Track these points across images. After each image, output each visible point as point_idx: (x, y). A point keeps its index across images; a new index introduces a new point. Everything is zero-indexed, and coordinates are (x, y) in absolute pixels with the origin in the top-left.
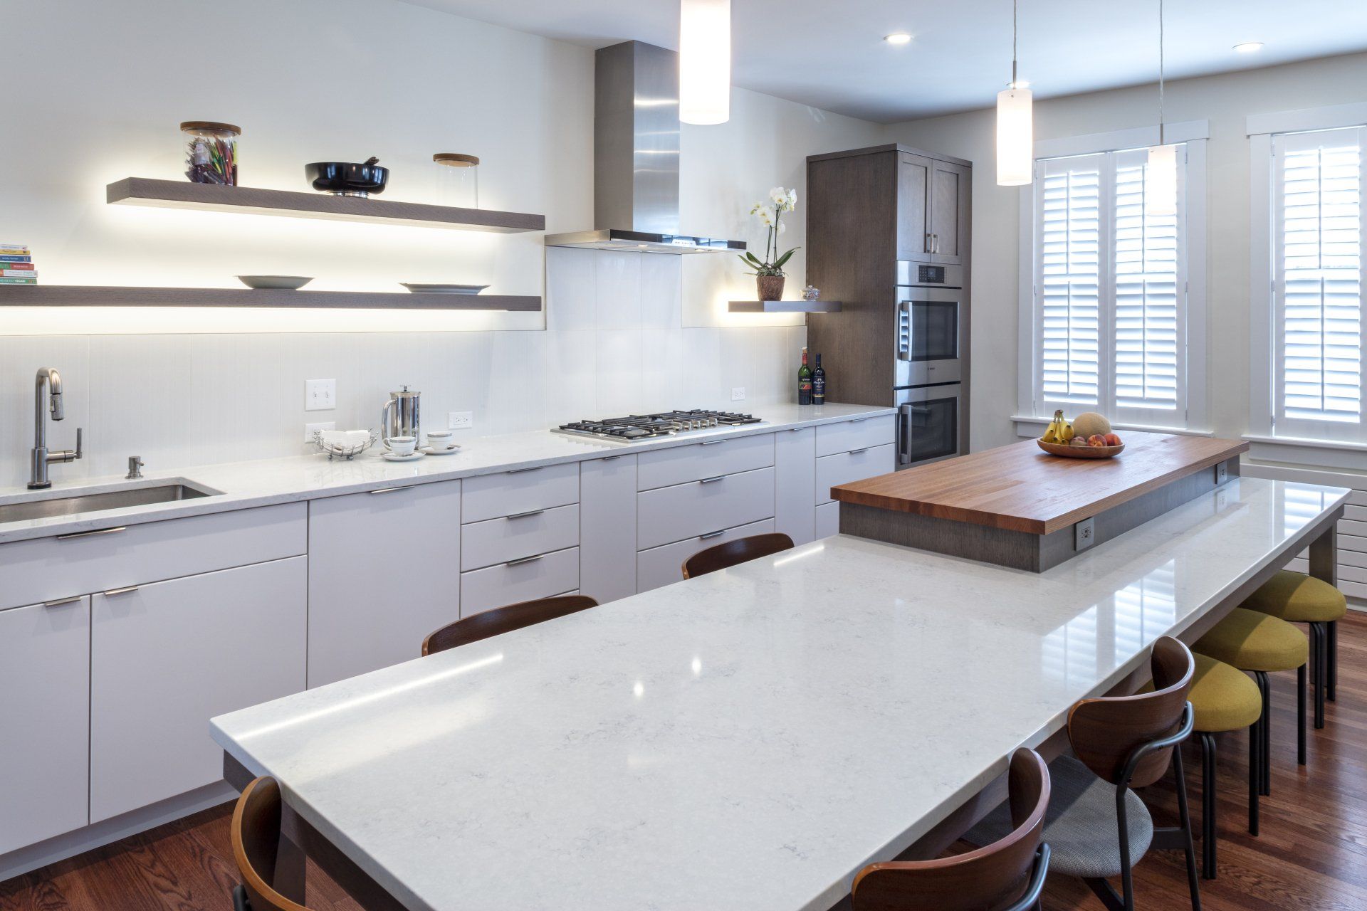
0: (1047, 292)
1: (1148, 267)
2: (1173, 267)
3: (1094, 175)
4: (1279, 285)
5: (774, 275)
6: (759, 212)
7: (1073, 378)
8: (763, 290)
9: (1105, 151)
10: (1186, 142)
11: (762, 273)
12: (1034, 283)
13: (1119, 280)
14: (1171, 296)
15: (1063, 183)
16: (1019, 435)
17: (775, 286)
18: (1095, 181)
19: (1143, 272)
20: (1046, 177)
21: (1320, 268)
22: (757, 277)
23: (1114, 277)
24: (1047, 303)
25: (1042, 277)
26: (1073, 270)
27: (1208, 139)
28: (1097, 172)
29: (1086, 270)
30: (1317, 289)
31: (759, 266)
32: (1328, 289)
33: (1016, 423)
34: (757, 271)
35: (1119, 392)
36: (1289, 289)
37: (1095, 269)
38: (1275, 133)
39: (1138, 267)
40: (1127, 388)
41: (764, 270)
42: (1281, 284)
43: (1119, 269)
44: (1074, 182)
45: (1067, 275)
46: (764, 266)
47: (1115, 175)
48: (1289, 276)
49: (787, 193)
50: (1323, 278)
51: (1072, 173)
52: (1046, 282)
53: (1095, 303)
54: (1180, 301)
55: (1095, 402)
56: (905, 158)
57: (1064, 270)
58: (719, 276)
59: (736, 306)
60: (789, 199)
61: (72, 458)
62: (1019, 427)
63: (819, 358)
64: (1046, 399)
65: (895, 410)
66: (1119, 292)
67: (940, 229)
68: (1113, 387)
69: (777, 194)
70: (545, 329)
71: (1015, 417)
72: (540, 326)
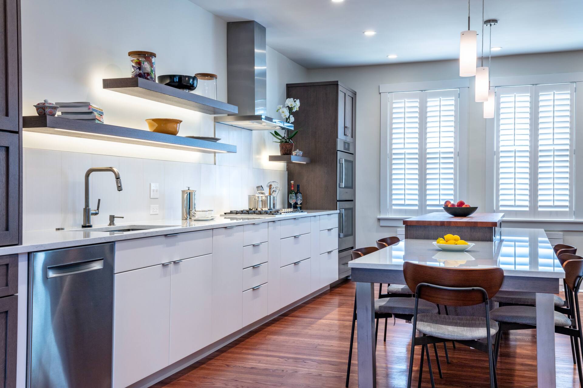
0: (394, 157)
1: (442, 145)
2: (452, 145)
3: (417, 101)
5: (288, 142)
6: (281, 111)
7: (407, 197)
8: (283, 150)
9: (422, 91)
10: (459, 88)
11: (282, 141)
12: (388, 152)
13: (428, 151)
14: (451, 158)
15: (402, 105)
16: (381, 225)
17: (289, 148)
18: (417, 104)
19: (440, 147)
20: (394, 101)
21: (514, 145)
22: (280, 143)
23: (426, 149)
24: (394, 162)
25: (391, 149)
26: (407, 146)
27: (468, 87)
28: (418, 100)
29: (413, 146)
30: (513, 154)
31: (280, 138)
32: (517, 154)
33: (379, 220)
34: (279, 141)
35: (428, 203)
36: (501, 154)
37: (417, 146)
38: (497, 86)
39: (437, 145)
40: (432, 200)
41: (283, 140)
42: (498, 152)
43: (428, 146)
44: (408, 105)
45: (404, 148)
46: (283, 138)
47: (427, 102)
48: (501, 149)
49: (295, 101)
50: (515, 150)
51: (406, 100)
52: (394, 151)
53: (417, 161)
54: (455, 160)
55: (417, 208)
56: (340, 88)
57: (402, 146)
58: (262, 143)
59: (273, 158)
60: (296, 105)
61: (96, 214)
62: (381, 222)
63: (298, 186)
64: (394, 207)
65: (338, 211)
66: (428, 156)
67: (349, 124)
68: (426, 200)
69: (290, 102)
70: (215, 164)
71: (379, 217)
72: (213, 162)
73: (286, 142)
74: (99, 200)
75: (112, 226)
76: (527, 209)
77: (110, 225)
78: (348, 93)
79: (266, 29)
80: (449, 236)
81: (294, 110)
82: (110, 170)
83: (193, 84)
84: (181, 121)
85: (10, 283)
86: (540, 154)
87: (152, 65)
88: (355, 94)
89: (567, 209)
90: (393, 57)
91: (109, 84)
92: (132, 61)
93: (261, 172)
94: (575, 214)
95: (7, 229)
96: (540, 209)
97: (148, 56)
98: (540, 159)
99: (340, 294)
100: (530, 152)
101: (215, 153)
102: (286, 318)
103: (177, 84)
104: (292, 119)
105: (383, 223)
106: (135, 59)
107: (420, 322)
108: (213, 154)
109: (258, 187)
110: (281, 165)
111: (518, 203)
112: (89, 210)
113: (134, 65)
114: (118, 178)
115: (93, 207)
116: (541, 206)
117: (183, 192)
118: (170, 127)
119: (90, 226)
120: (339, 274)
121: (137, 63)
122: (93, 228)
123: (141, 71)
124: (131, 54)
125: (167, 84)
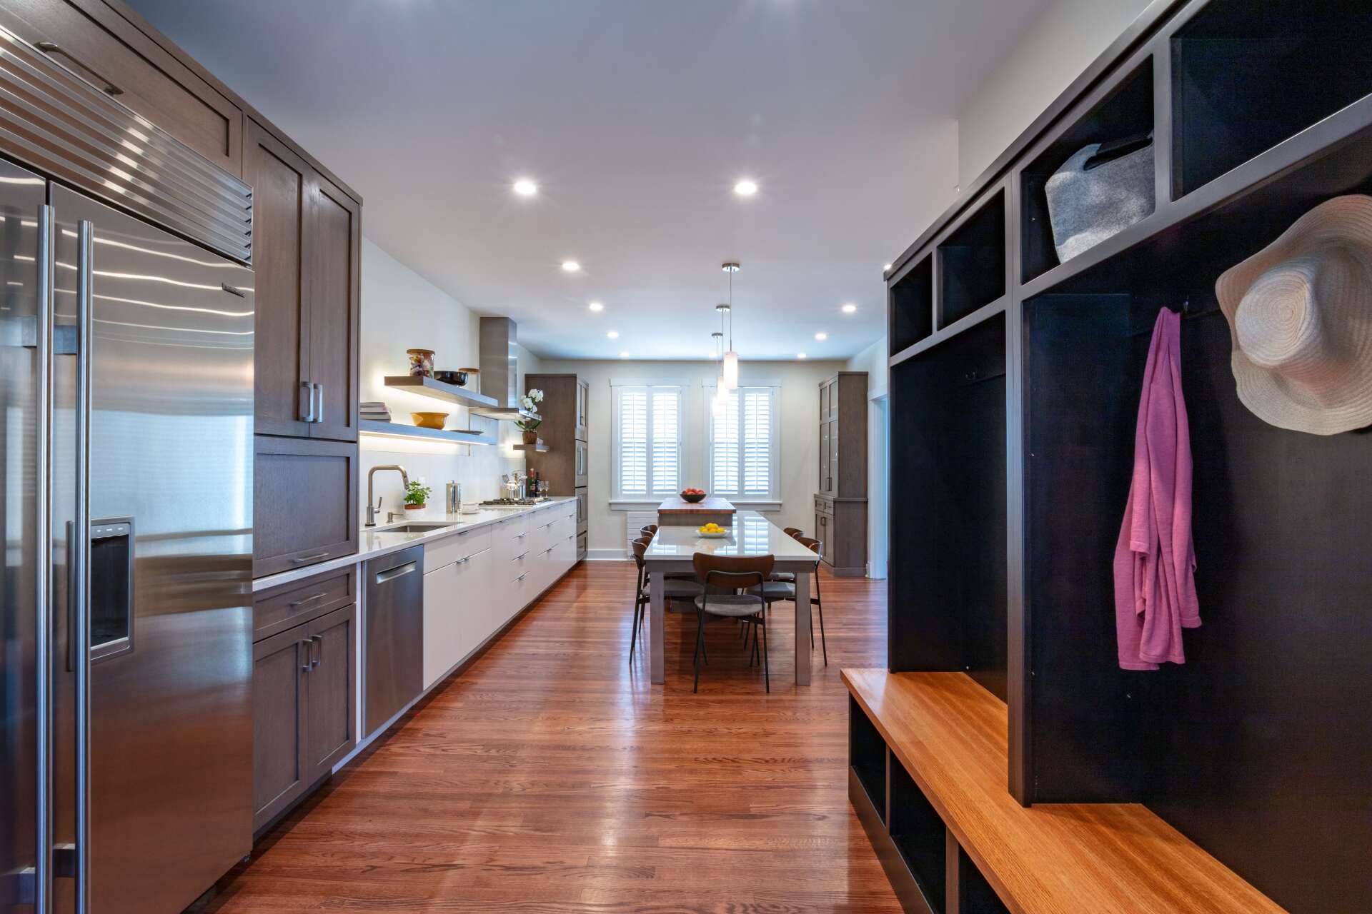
0: (624, 445)
1: (667, 436)
2: (675, 436)
3: (645, 396)
4: (712, 444)
5: (533, 432)
7: (636, 483)
9: (649, 386)
10: (680, 386)
11: (526, 431)
12: (619, 441)
13: (655, 441)
14: (675, 448)
15: (632, 398)
16: (612, 509)
18: (645, 398)
19: (664, 437)
20: (624, 394)
21: (726, 438)
22: (523, 433)
23: (652, 440)
24: (624, 450)
25: (621, 439)
26: (635, 435)
27: (689, 386)
29: (641, 436)
30: (725, 446)
31: (524, 428)
32: (729, 446)
33: (610, 504)
35: (655, 488)
36: (716, 446)
37: (644, 436)
39: (662, 436)
40: (658, 485)
43: (654, 436)
44: (636, 398)
46: (527, 428)
47: (654, 397)
48: (716, 440)
49: (537, 392)
50: (727, 442)
51: (635, 394)
52: (624, 440)
53: (645, 450)
54: (678, 450)
55: (645, 493)
56: (578, 381)
57: (632, 436)
58: (507, 432)
59: (516, 447)
60: (539, 395)
61: (379, 512)
62: (612, 506)
63: (537, 474)
64: (624, 492)
65: (576, 498)
66: (655, 445)
67: (583, 415)
68: (652, 486)
69: (533, 393)
70: (469, 455)
71: (610, 501)
72: (467, 453)
73: (531, 431)
74: (381, 498)
75: (391, 524)
76: (736, 493)
77: (389, 522)
78: (583, 385)
79: (518, 325)
80: (710, 525)
81: (536, 401)
82: (396, 468)
83: (464, 379)
84: (448, 415)
85: (350, 593)
86: (746, 446)
87: (432, 364)
88: (588, 385)
89: (767, 493)
90: (625, 355)
91: (391, 381)
92: (410, 358)
93: (505, 461)
94: (773, 498)
95: (348, 539)
96: (746, 493)
97: (427, 354)
98: (746, 450)
99: (578, 576)
100: (738, 444)
101: (469, 445)
102: (541, 603)
103: (448, 380)
104: (535, 409)
105: (614, 507)
106: (415, 357)
107: (709, 604)
108: (467, 446)
109: (503, 476)
110: (520, 453)
111: (729, 488)
112: (372, 509)
113: (413, 362)
114: (405, 476)
115: (375, 505)
116: (747, 491)
117: (448, 485)
118: (437, 421)
119: (374, 525)
120: (577, 556)
121: (417, 361)
122: (377, 526)
123: (421, 369)
124: (409, 351)
125: (439, 380)
